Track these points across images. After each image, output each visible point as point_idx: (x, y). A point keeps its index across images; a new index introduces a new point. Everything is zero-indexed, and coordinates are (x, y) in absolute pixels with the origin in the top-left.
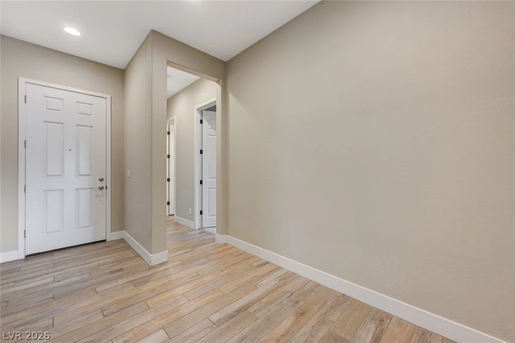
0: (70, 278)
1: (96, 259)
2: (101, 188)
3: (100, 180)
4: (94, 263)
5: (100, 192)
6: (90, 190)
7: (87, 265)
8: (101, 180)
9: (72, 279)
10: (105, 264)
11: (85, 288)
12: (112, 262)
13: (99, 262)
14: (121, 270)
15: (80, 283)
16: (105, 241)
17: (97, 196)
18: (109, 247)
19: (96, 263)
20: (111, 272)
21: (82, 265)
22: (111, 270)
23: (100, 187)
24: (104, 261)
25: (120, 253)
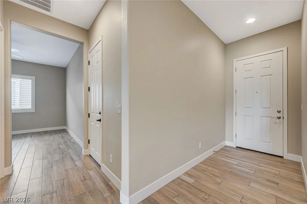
0: (244, 168)
1: (266, 166)
2: (280, 118)
3: (277, 112)
4: (263, 167)
5: (278, 120)
6: (270, 118)
7: (258, 166)
8: (279, 112)
9: (244, 169)
10: (270, 172)
11: (246, 178)
12: (275, 174)
13: (266, 169)
14: (278, 184)
15: (246, 174)
16: (282, 157)
17: (275, 123)
18: (282, 163)
19: (264, 168)
20: (268, 180)
21: (256, 165)
22: (269, 179)
23: (278, 117)
24: (269, 170)
25: (287, 172)
